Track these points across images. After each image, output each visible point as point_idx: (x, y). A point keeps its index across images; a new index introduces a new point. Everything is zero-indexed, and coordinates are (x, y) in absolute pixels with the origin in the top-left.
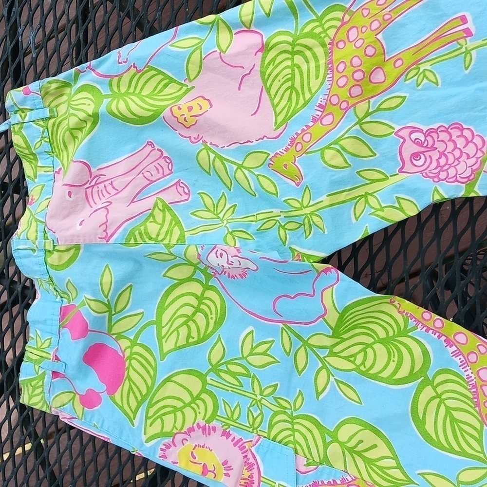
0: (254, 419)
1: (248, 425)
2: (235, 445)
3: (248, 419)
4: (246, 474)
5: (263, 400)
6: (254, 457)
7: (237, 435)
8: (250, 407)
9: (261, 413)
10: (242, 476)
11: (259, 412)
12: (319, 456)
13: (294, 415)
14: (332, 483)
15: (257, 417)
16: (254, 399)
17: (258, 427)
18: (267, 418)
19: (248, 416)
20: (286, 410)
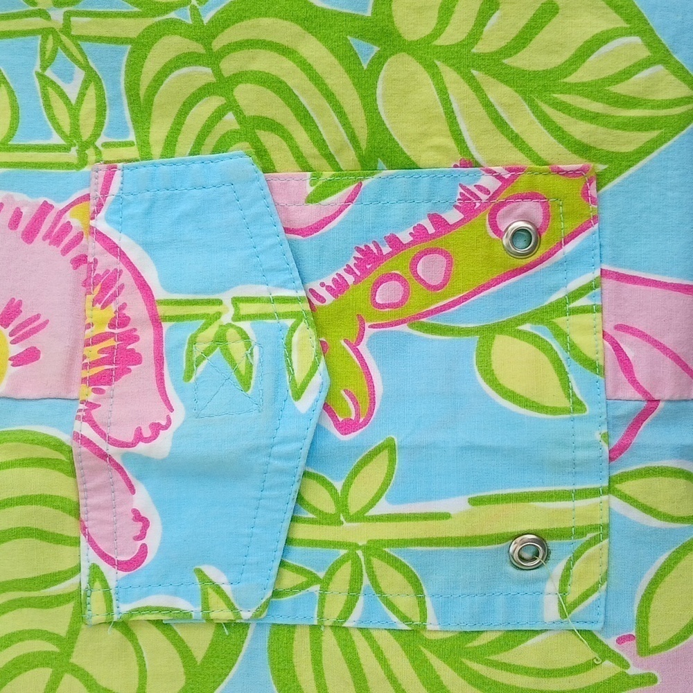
0: (74, 111)
1: (56, 139)
2: (29, 235)
3: (52, 118)
4: (101, 317)
5: (73, 19)
6: (113, 248)
7: (25, 197)
8: (44, 68)
9: (92, 77)
10: (89, 333)
11: (80, 75)
12: (353, 139)
13: (206, 20)
14: (431, 230)
15: (82, 95)
16: (45, 33)
17: (96, 135)
18: (115, 83)
19: (48, 106)
20: (172, 15)
